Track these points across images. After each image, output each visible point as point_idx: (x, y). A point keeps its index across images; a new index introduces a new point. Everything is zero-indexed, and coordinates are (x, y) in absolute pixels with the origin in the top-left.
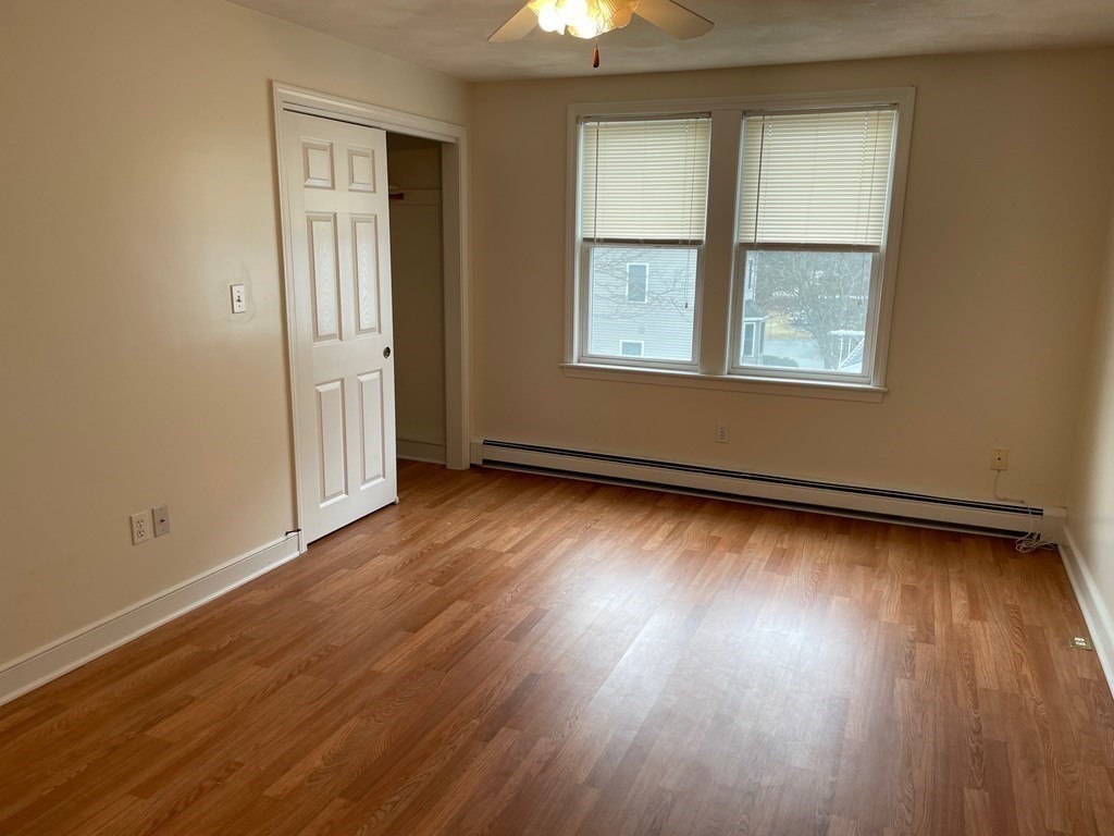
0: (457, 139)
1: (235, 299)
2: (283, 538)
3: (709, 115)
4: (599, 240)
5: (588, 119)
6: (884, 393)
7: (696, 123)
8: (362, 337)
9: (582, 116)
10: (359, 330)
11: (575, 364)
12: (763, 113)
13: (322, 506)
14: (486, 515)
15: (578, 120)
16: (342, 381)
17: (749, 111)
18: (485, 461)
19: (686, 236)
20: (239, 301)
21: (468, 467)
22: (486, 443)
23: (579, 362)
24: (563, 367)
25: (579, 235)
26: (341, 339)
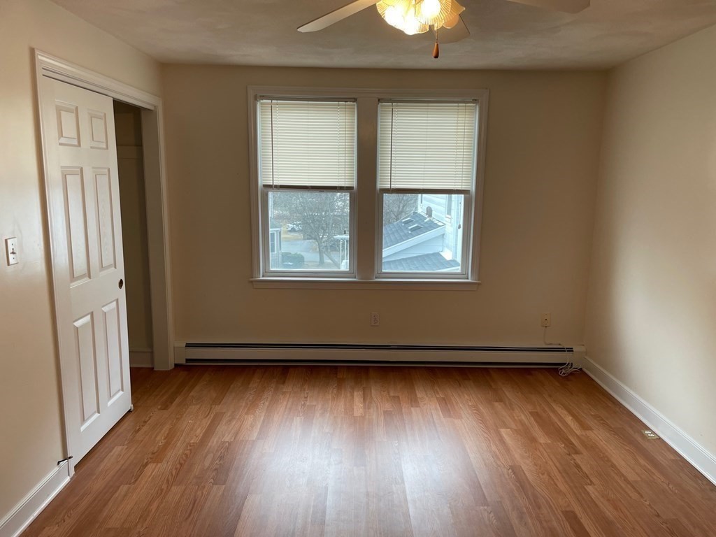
0: (155, 107)
1: (10, 251)
2: (56, 469)
3: (355, 100)
4: (276, 186)
5: (263, 97)
6: (479, 284)
7: (345, 105)
8: (104, 273)
9: (259, 95)
10: (102, 268)
11: (262, 278)
12: (392, 101)
13: (83, 428)
14: (217, 408)
15: (256, 98)
16: (92, 314)
17: (382, 99)
18: (188, 360)
19: (342, 184)
20: (13, 253)
21: (173, 366)
22: (188, 346)
23: (263, 276)
24: (252, 282)
25: (261, 182)
26: (90, 277)
